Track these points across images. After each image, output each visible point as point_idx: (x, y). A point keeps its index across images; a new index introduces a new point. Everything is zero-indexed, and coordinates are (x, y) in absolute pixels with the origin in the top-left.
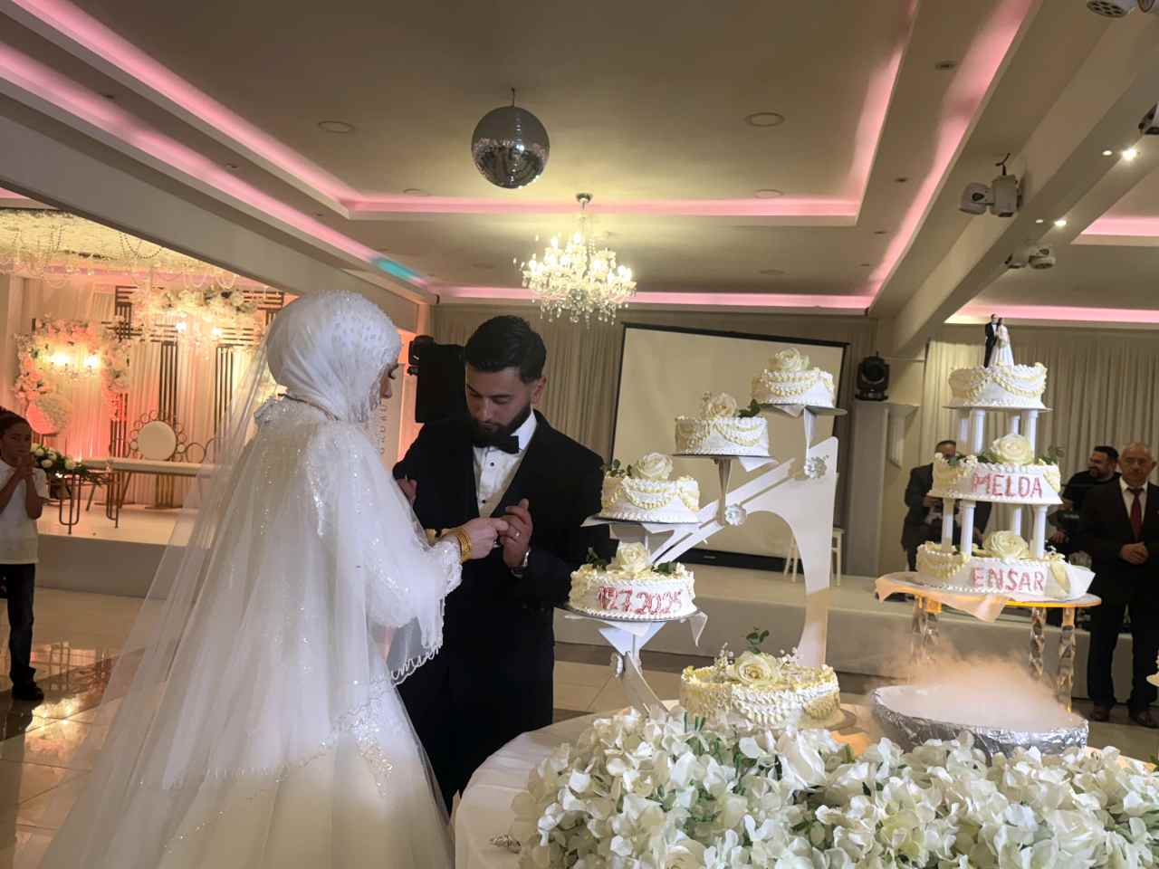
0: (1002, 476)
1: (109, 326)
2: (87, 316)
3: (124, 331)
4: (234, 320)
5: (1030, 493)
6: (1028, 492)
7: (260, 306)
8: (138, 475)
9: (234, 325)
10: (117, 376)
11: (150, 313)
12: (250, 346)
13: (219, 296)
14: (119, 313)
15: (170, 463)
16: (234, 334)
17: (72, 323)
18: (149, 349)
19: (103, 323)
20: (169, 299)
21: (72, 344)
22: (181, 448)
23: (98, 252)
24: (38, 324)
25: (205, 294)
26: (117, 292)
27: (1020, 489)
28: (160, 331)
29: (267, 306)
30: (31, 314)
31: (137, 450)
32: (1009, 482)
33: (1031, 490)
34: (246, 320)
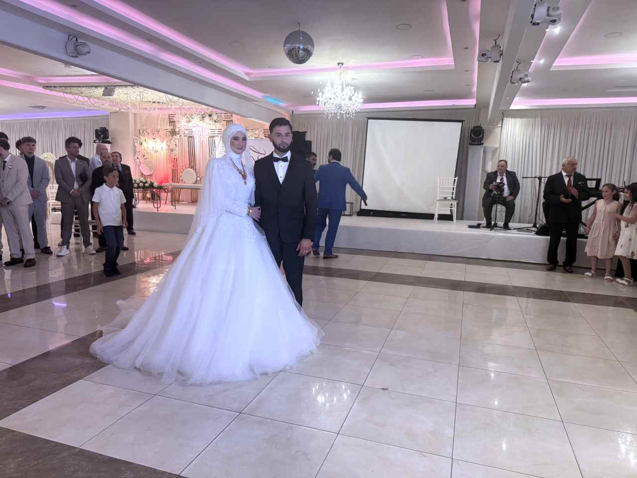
2: (159, 127)
3: (173, 133)
4: (214, 126)
7: (224, 119)
8: (184, 190)
10: (172, 151)
11: (182, 125)
13: (208, 116)
14: (171, 125)
15: (195, 185)
16: (214, 132)
17: (154, 131)
18: (184, 139)
19: (165, 130)
20: (189, 118)
21: (154, 139)
22: (199, 179)
23: (159, 101)
24: (141, 132)
25: (202, 116)
26: (169, 117)
28: (187, 132)
30: (139, 127)
31: (182, 180)
34: (218, 126)
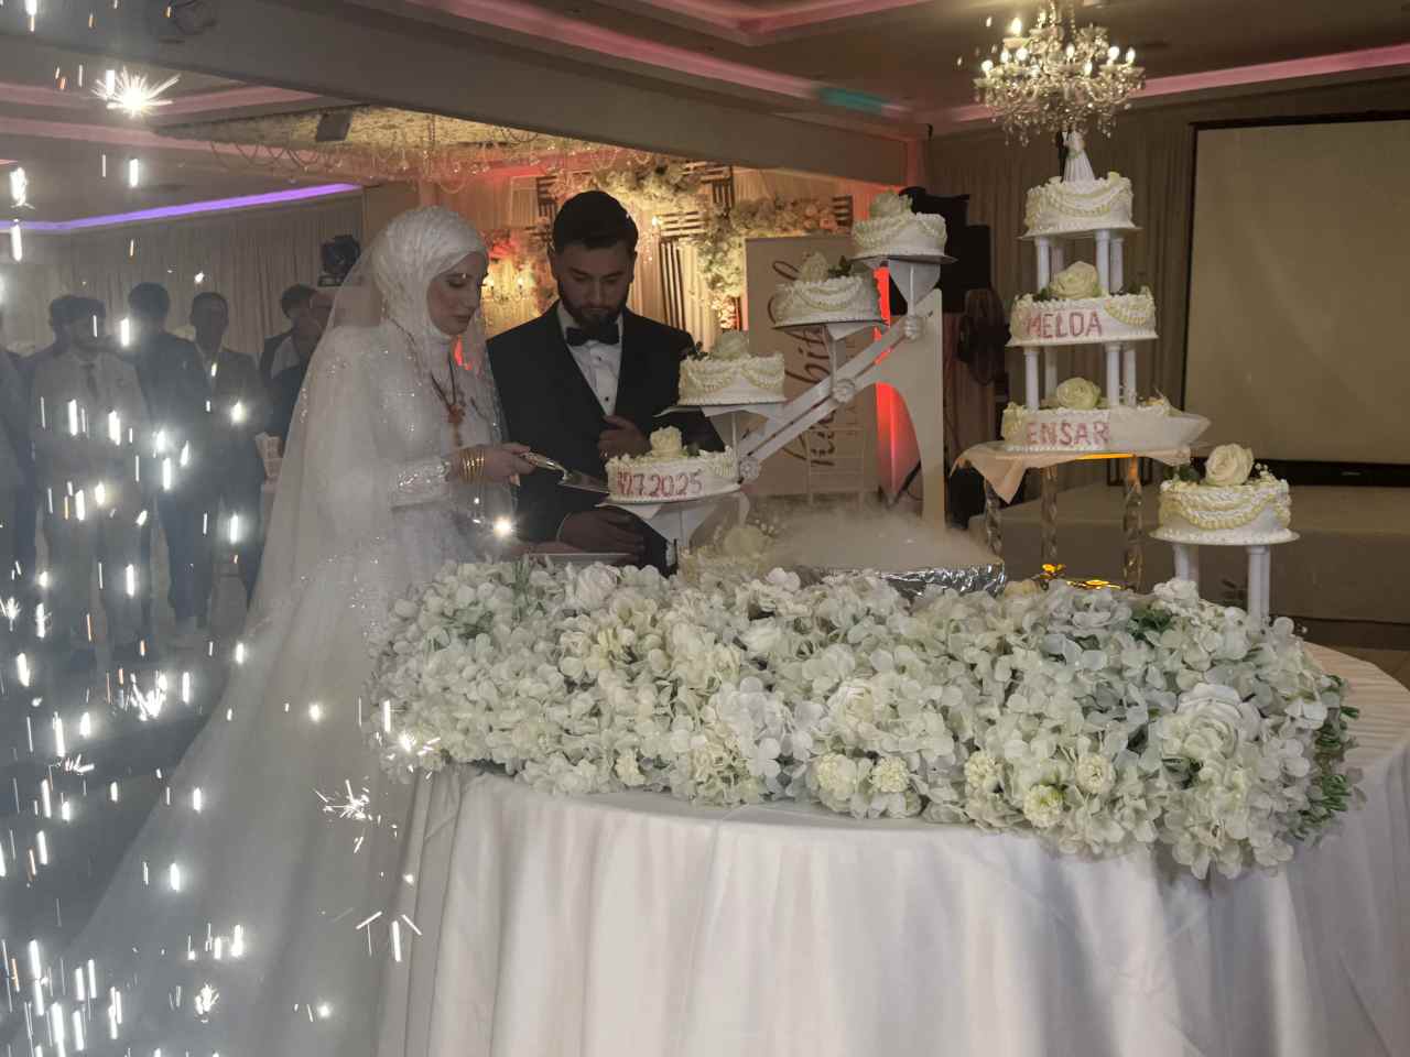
0: (1051, 315)
1: (537, 231)
2: (510, 223)
4: (674, 202)
5: (1085, 331)
6: (1081, 331)
7: (704, 179)
9: (675, 210)
12: (696, 235)
13: (653, 173)
14: (543, 213)
16: (675, 222)
19: (528, 229)
25: (637, 173)
26: (539, 186)
27: (1072, 327)
29: (712, 177)
32: (1059, 320)
33: (1086, 326)
